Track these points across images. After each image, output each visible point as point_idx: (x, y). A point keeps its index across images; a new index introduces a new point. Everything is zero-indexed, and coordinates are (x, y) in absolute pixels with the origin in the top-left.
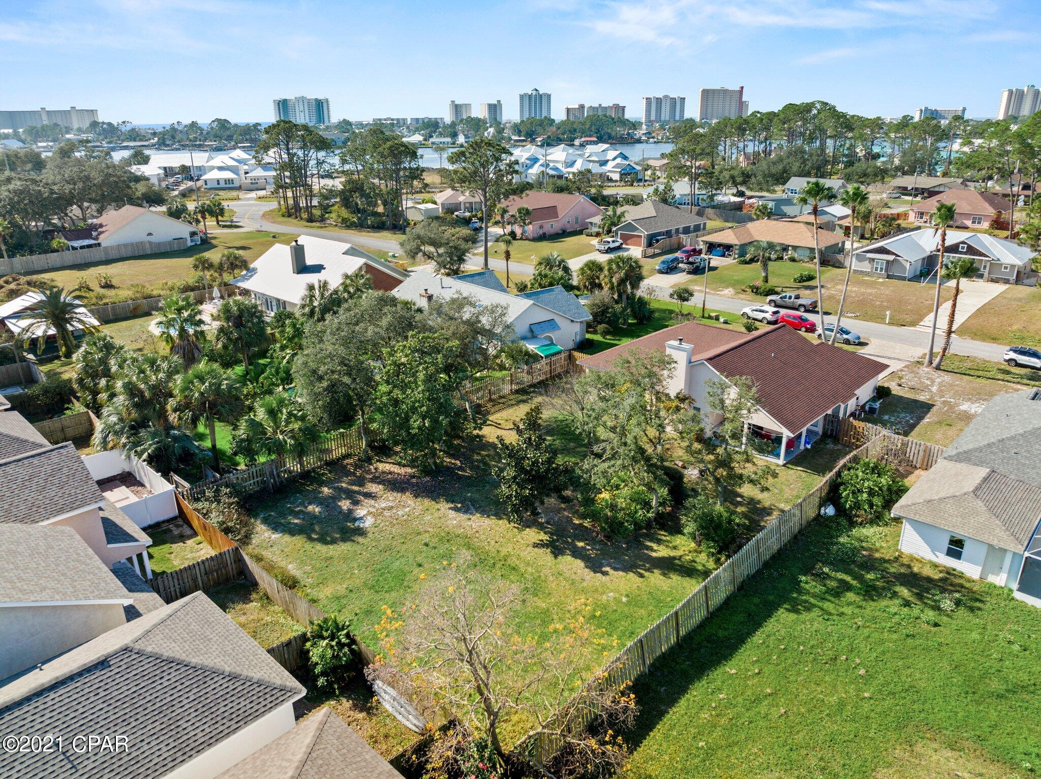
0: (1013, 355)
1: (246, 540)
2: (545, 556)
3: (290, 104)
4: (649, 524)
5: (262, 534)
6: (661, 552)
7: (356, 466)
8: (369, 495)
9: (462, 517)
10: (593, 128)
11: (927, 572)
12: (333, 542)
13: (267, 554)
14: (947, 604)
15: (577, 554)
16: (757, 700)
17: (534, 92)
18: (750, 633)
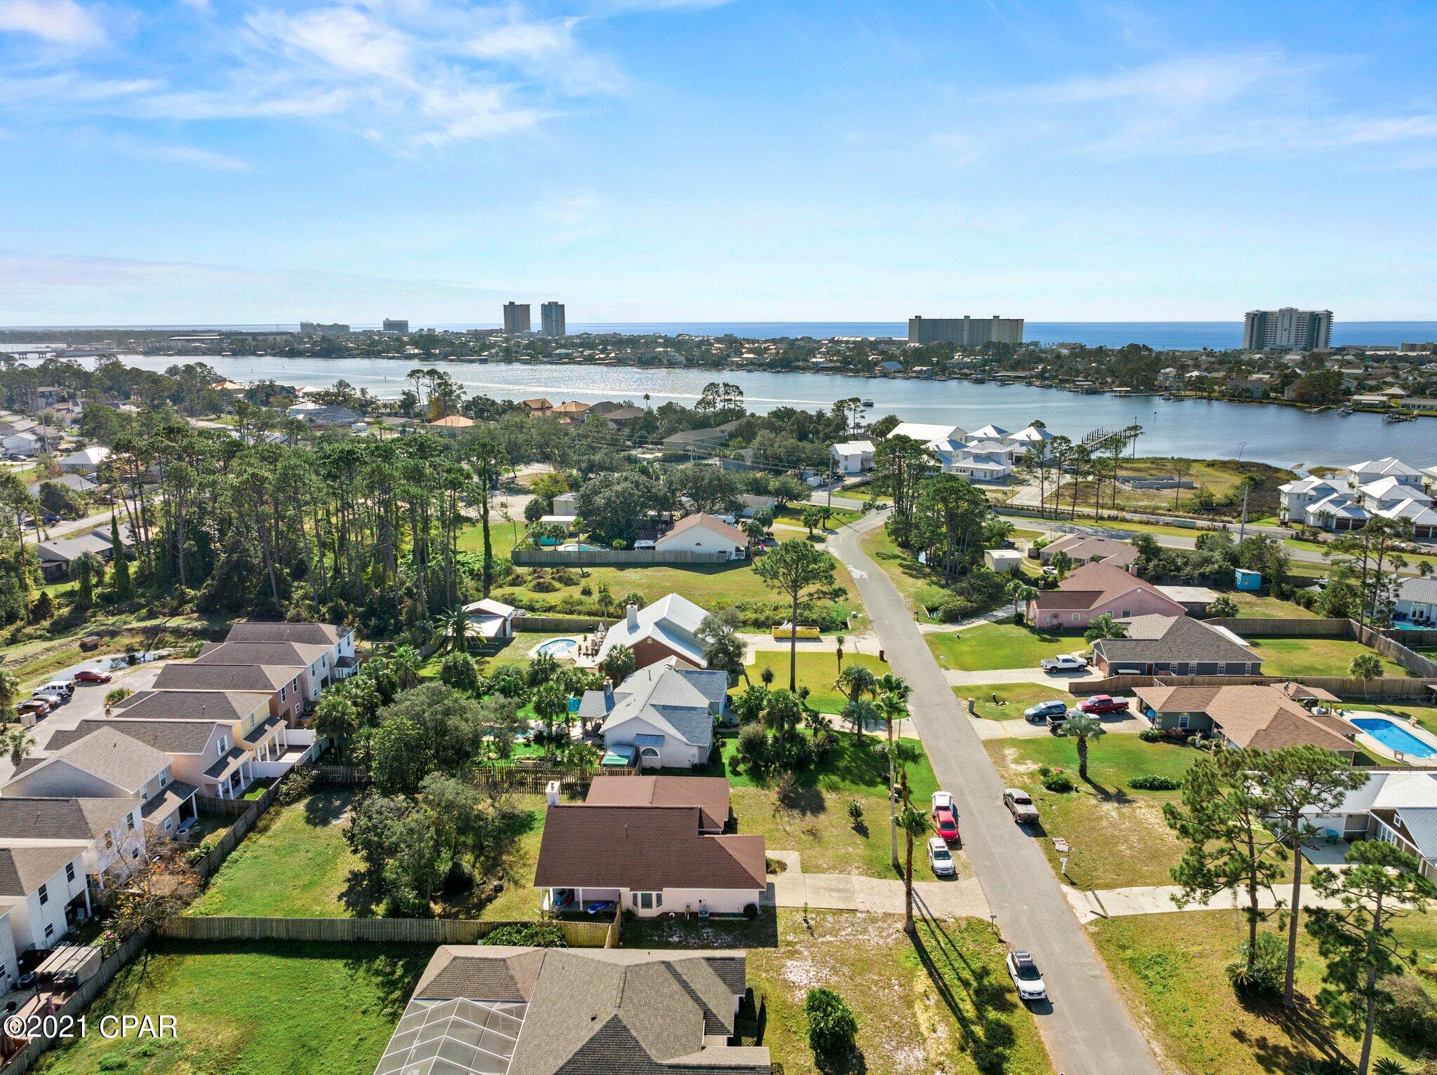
2: (346, 877)
3: (1272, 319)
12: (310, 823)
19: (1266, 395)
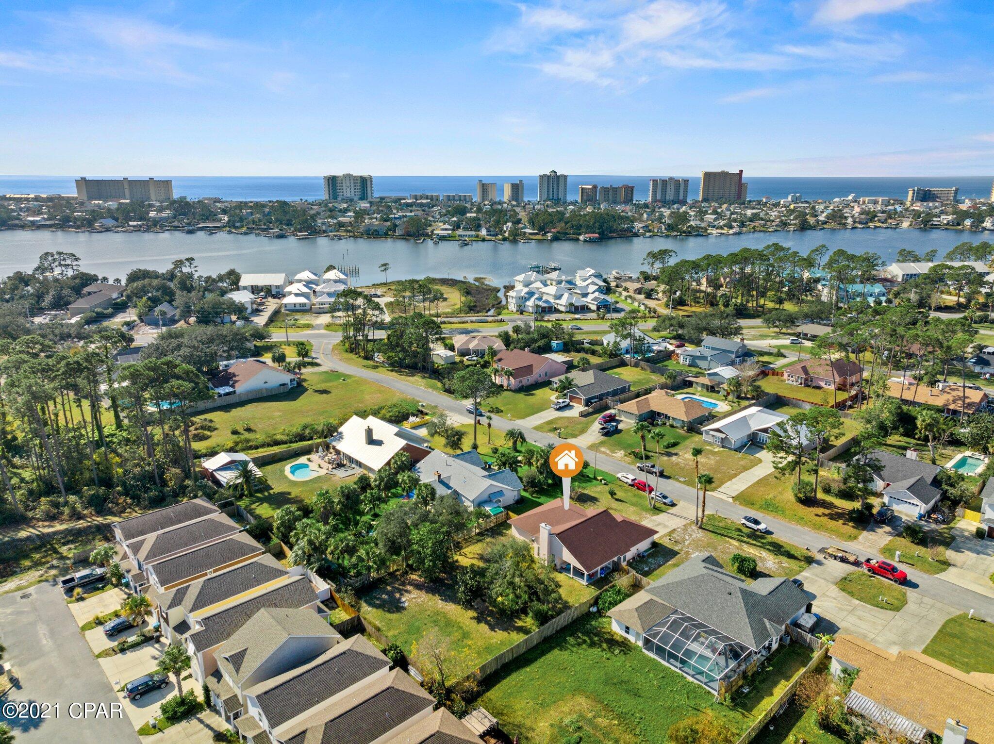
0: (744, 521)
1: (359, 610)
2: (474, 622)
3: (338, 180)
4: (517, 611)
5: (365, 608)
6: (520, 623)
7: (402, 576)
8: (407, 591)
9: (445, 603)
10: (597, 225)
11: (618, 638)
12: (393, 612)
13: (367, 617)
14: (617, 652)
15: (487, 623)
16: (532, 680)
17: (553, 174)
18: (540, 657)
19: (386, 234)
